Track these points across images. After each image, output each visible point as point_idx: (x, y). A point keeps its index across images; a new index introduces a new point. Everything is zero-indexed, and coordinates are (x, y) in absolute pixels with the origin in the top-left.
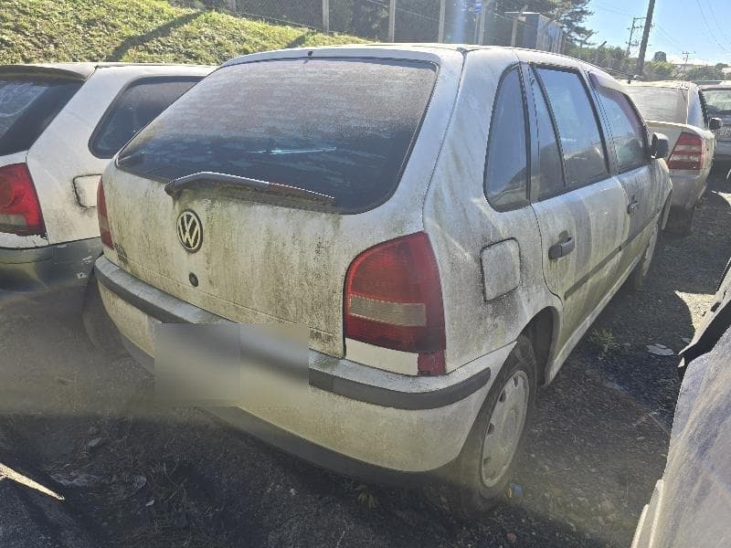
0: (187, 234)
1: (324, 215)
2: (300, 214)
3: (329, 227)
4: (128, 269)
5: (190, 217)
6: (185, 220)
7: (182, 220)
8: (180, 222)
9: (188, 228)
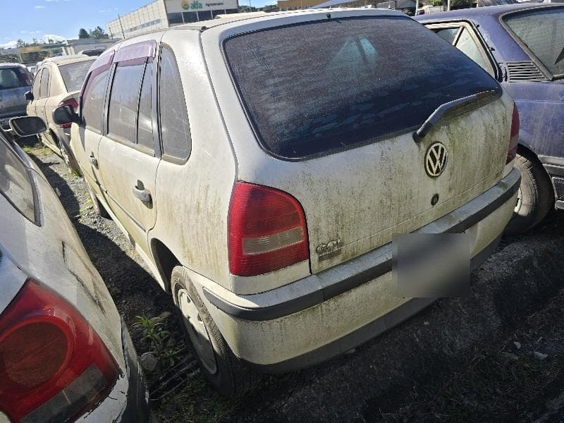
4: (337, 261)
5: (438, 146)
6: (434, 152)
7: (432, 154)
8: (429, 157)
9: (438, 157)
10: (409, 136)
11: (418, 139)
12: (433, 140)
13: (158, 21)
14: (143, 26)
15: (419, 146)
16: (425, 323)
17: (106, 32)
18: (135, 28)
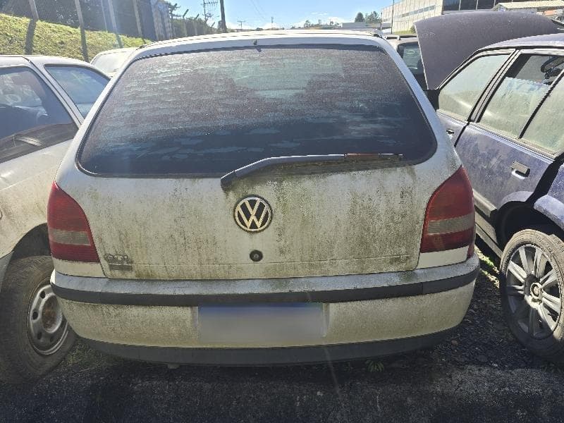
0: (253, 218)
1: (399, 170)
2: (378, 173)
3: (408, 177)
4: (130, 275)
5: (255, 201)
6: (248, 205)
7: (244, 207)
8: (239, 209)
9: (253, 212)
10: (216, 183)
11: (227, 186)
12: (250, 192)
13: (433, 8)
14: (416, 12)
15: (227, 195)
16: (318, 393)
17: (379, 17)
18: (408, 14)
